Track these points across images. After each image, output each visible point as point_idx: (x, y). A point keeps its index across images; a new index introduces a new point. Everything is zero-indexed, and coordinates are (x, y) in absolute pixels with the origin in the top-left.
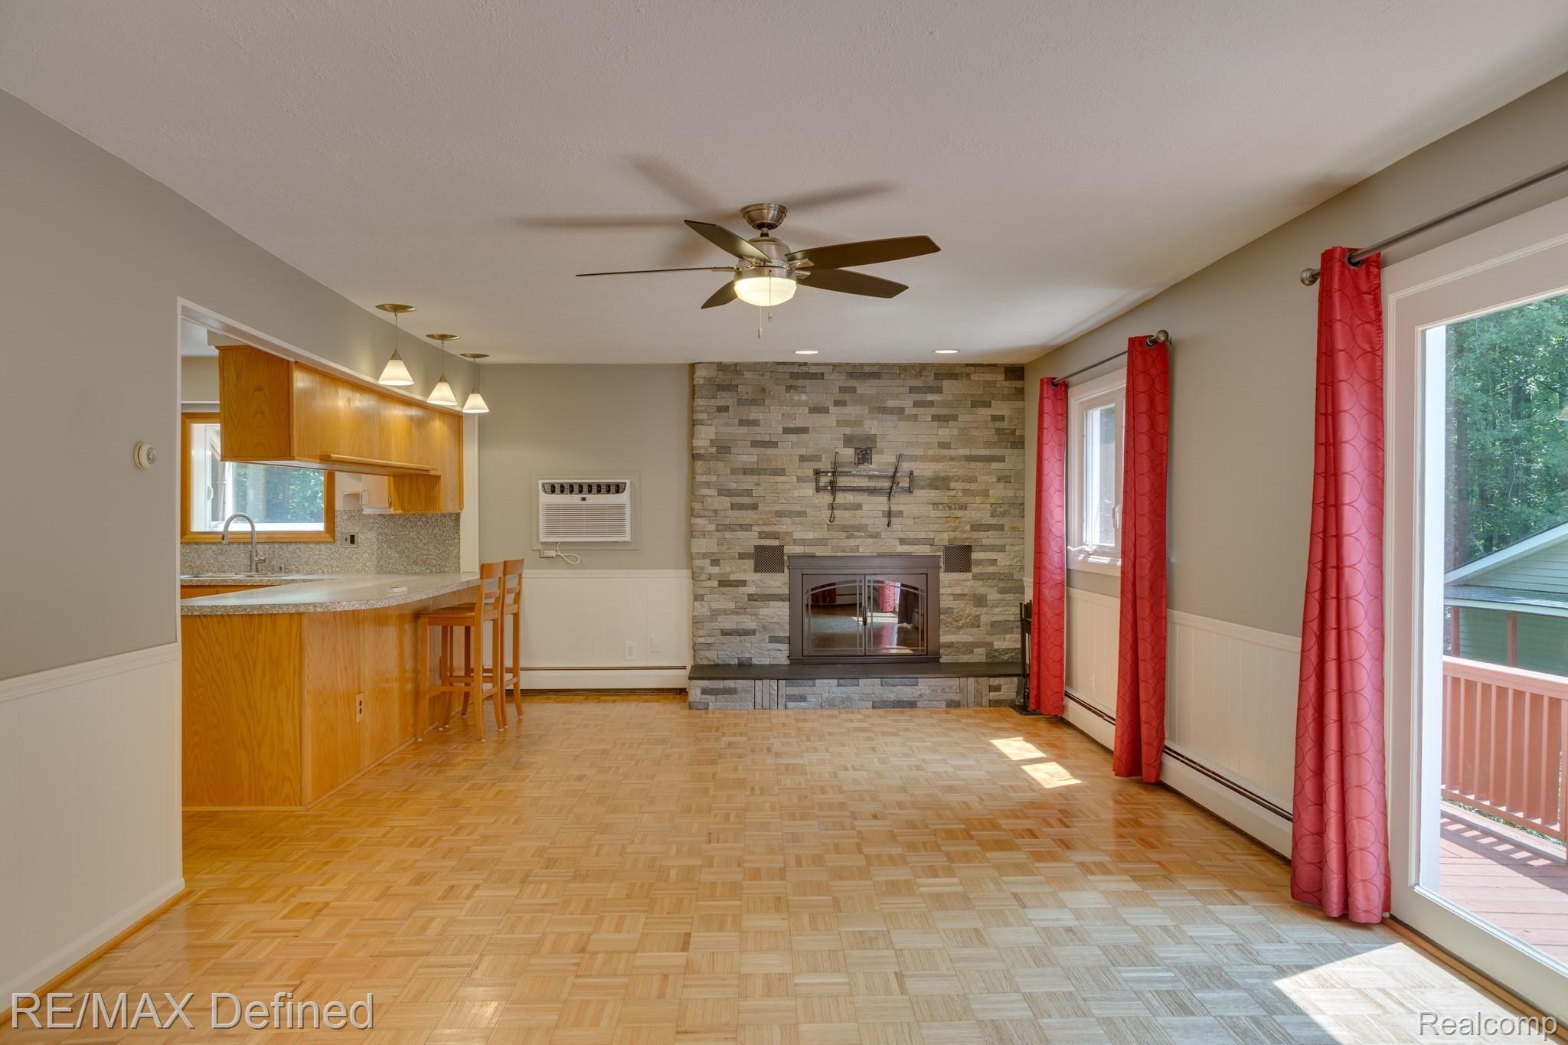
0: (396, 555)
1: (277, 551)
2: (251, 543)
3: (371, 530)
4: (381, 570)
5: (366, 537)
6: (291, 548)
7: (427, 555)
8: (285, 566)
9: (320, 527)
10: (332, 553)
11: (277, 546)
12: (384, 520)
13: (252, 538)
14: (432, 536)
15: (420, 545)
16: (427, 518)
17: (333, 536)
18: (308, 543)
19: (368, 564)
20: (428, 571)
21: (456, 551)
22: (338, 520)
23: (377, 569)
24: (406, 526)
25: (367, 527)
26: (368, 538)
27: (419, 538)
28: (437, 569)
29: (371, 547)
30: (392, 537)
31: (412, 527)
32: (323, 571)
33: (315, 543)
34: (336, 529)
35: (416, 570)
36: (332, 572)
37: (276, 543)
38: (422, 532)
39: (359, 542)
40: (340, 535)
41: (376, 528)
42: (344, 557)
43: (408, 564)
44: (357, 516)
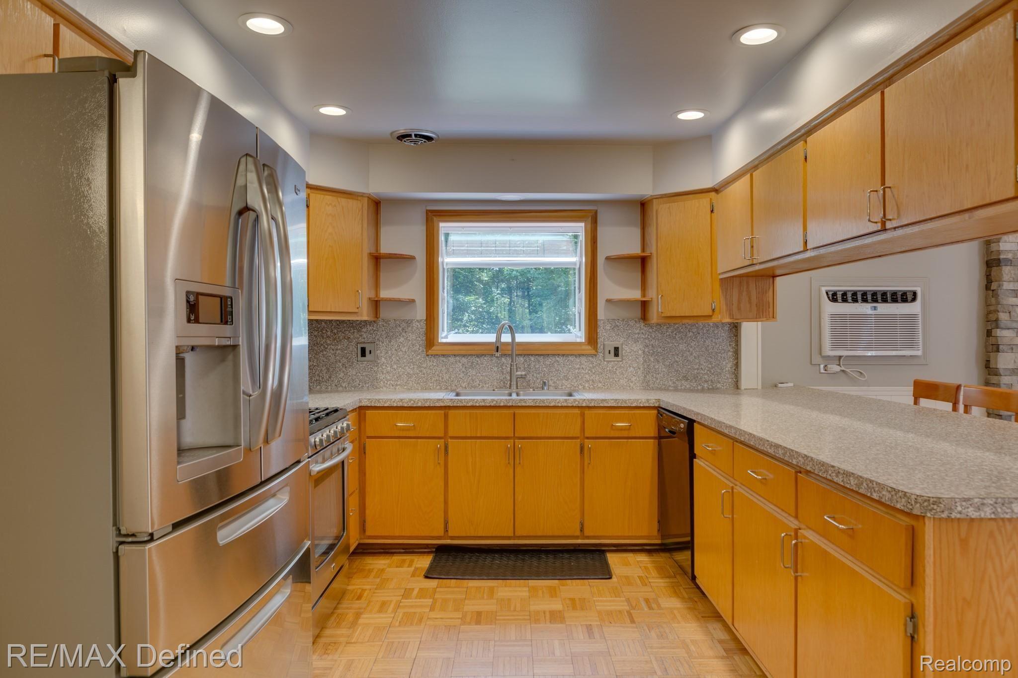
0: (664, 369)
2: (511, 355)
3: (636, 341)
4: (647, 386)
5: (631, 349)
6: (549, 361)
7: (698, 369)
9: (580, 337)
10: (593, 367)
11: (533, 359)
12: (651, 330)
13: (512, 350)
14: (703, 349)
15: (691, 358)
17: (596, 348)
18: (568, 355)
19: (633, 379)
20: (699, 388)
21: (729, 365)
22: (601, 331)
23: (643, 386)
24: (675, 338)
25: (633, 338)
26: (633, 351)
27: (689, 351)
28: (709, 386)
29: (637, 360)
30: (660, 349)
31: (682, 338)
32: (584, 387)
33: (576, 356)
34: (598, 340)
35: (686, 386)
36: (594, 388)
37: (532, 355)
38: (692, 344)
39: (624, 354)
40: (602, 348)
41: (642, 339)
42: (607, 371)
43: (677, 380)
44: (622, 326)
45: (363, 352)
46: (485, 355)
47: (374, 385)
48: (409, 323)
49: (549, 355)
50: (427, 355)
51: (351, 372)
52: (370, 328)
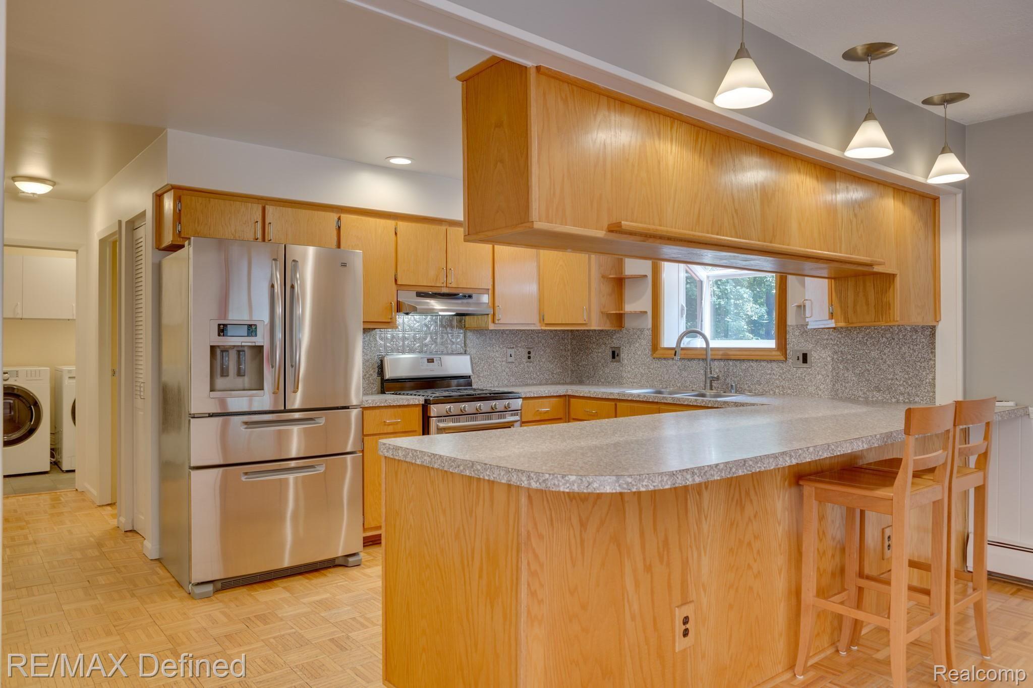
0: (854, 378)
1: (731, 368)
2: (706, 359)
3: (825, 347)
4: (836, 396)
5: (820, 356)
6: (745, 365)
7: (892, 379)
8: (736, 385)
9: (771, 344)
10: (784, 373)
11: (731, 363)
12: (840, 336)
13: (706, 355)
14: (899, 357)
15: (884, 367)
16: (892, 333)
17: (785, 355)
18: (761, 361)
19: (821, 387)
20: (894, 400)
21: (930, 377)
22: (790, 337)
23: (831, 395)
24: (866, 344)
25: (821, 345)
26: (822, 357)
27: (882, 359)
28: (906, 399)
29: (826, 367)
30: (850, 356)
31: (874, 345)
32: (775, 393)
33: (767, 362)
34: (787, 346)
35: (878, 398)
36: (784, 394)
37: (730, 360)
38: (886, 351)
39: (812, 361)
40: (791, 354)
41: (831, 346)
42: (796, 378)
43: (868, 391)
44: (810, 332)
45: (614, 355)
46: (694, 359)
47: (618, 381)
48: (642, 330)
49: (744, 360)
50: (654, 358)
51: (607, 370)
52: (618, 335)
